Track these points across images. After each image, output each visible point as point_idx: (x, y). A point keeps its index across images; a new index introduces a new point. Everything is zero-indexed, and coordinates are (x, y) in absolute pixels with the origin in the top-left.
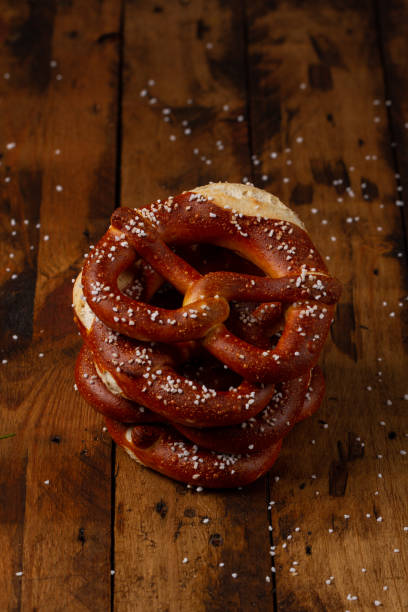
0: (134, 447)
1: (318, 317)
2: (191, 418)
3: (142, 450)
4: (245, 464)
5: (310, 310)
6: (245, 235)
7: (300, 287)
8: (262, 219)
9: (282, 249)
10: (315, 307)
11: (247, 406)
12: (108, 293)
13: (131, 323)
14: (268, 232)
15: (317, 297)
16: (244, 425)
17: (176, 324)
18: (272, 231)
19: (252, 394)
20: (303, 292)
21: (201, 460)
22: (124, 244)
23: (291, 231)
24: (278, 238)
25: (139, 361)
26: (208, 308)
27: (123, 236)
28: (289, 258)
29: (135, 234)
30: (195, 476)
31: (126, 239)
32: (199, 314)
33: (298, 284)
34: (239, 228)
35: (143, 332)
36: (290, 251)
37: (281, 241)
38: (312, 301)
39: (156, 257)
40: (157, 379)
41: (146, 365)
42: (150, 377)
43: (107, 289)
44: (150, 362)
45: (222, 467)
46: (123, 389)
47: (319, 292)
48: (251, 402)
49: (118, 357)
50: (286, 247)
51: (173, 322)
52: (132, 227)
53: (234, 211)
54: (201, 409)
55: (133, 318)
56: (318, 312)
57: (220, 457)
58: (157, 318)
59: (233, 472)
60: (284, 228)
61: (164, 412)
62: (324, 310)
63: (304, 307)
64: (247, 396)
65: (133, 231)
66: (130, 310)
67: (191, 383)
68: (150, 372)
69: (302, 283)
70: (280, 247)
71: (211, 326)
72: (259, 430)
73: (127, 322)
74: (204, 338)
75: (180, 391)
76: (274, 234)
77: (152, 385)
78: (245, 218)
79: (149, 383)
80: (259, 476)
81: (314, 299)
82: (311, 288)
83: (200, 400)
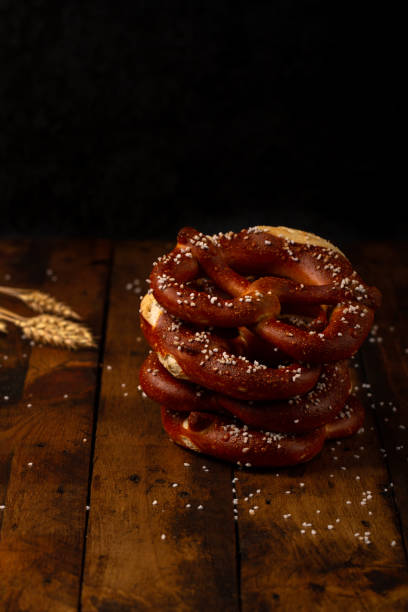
0: (191, 432)
1: (359, 315)
2: (244, 386)
3: (196, 433)
4: (290, 443)
5: (352, 308)
6: (296, 259)
7: (344, 288)
8: (312, 246)
9: (328, 269)
10: (357, 307)
11: (294, 378)
12: (173, 283)
13: (193, 304)
14: (317, 256)
15: (359, 298)
16: (291, 402)
17: (232, 307)
18: (320, 256)
19: (299, 370)
20: (346, 293)
21: (250, 436)
22: (188, 255)
23: (337, 256)
24: (325, 260)
25: (198, 339)
26: (262, 295)
27: (188, 248)
28: (334, 274)
29: (199, 246)
30: (245, 450)
31: (190, 251)
32: (254, 299)
33: (342, 286)
34: (291, 253)
35: (203, 313)
36: (336, 270)
37: (327, 263)
38: (355, 302)
39: (216, 269)
40: (214, 355)
41: (205, 343)
42: (207, 353)
43: (172, 279)
44: (208, 341)
45: (269, 441)
46: (182, 367)
47: (360, 294)
48: (298, 376)
49: (179, 340)
50: (332, 267)
51: (231, 304)
52: (196, 241)
53: (287, 239)
54: (252, 377)
55: (194, 300)
56: (360, 311)
57: (268, 433)
58: (216, 302)
59: (279, 446)
60: (330, 253)
61: (219, 383)
62: (365, 310)
63: (347, 306)
64: (294, 371)
65: (197, 244)
66: (192, 294)
67: (244, 359)
68: (208, 349)
69: (345, 285)
70: (326, 267)
71: (263, 313)
72: (305, 408)
73: (189, 304)
74: (258, 323)
75: (234, 362)
76: (322, 258)
77: (209, 360)
78: (296, 245)
79: (207, 357)
80: (302, 457)
81: (356, 300)
82: (353, 289)
83: (252, 370)
